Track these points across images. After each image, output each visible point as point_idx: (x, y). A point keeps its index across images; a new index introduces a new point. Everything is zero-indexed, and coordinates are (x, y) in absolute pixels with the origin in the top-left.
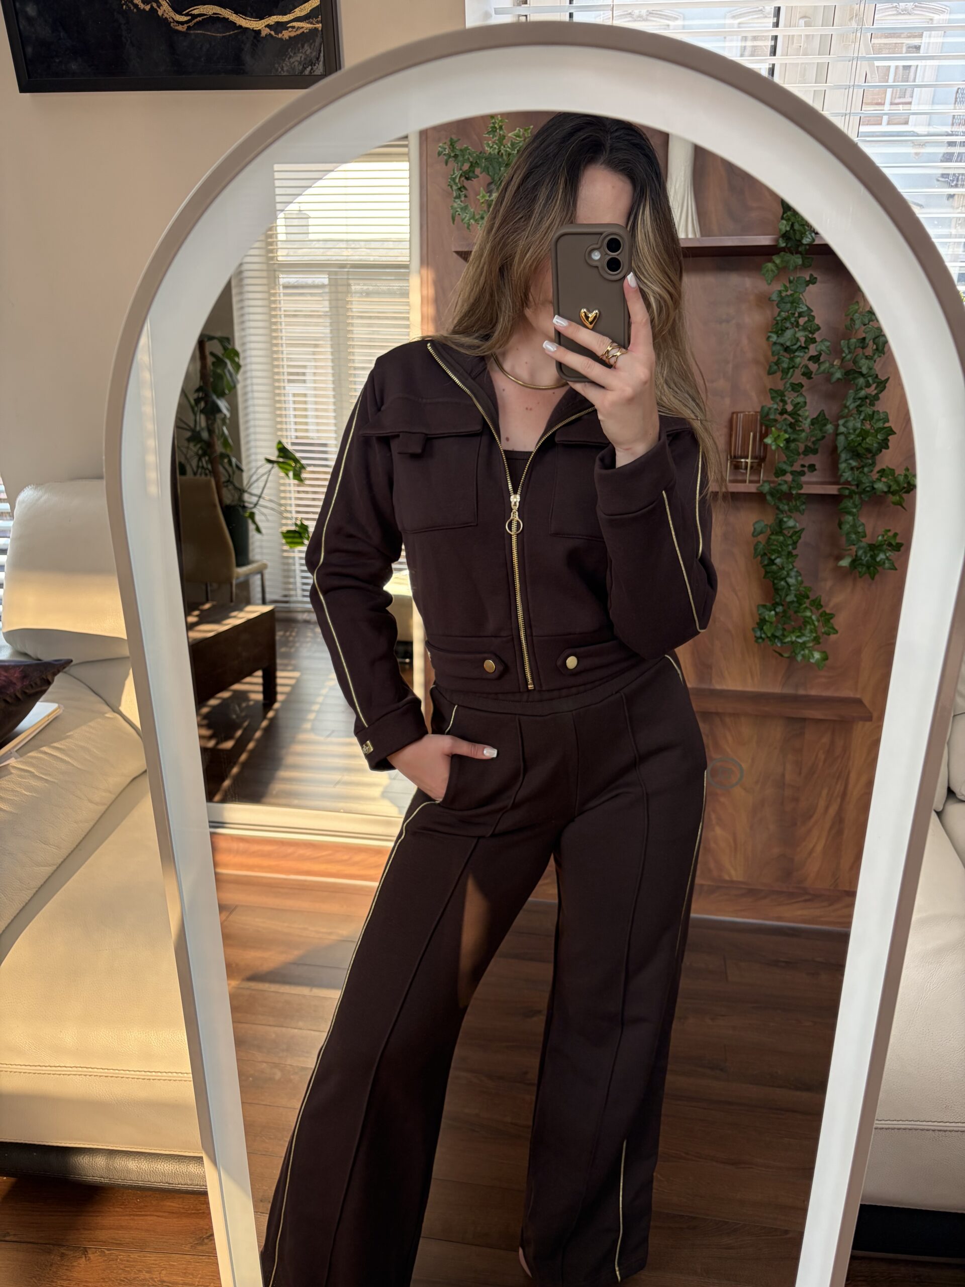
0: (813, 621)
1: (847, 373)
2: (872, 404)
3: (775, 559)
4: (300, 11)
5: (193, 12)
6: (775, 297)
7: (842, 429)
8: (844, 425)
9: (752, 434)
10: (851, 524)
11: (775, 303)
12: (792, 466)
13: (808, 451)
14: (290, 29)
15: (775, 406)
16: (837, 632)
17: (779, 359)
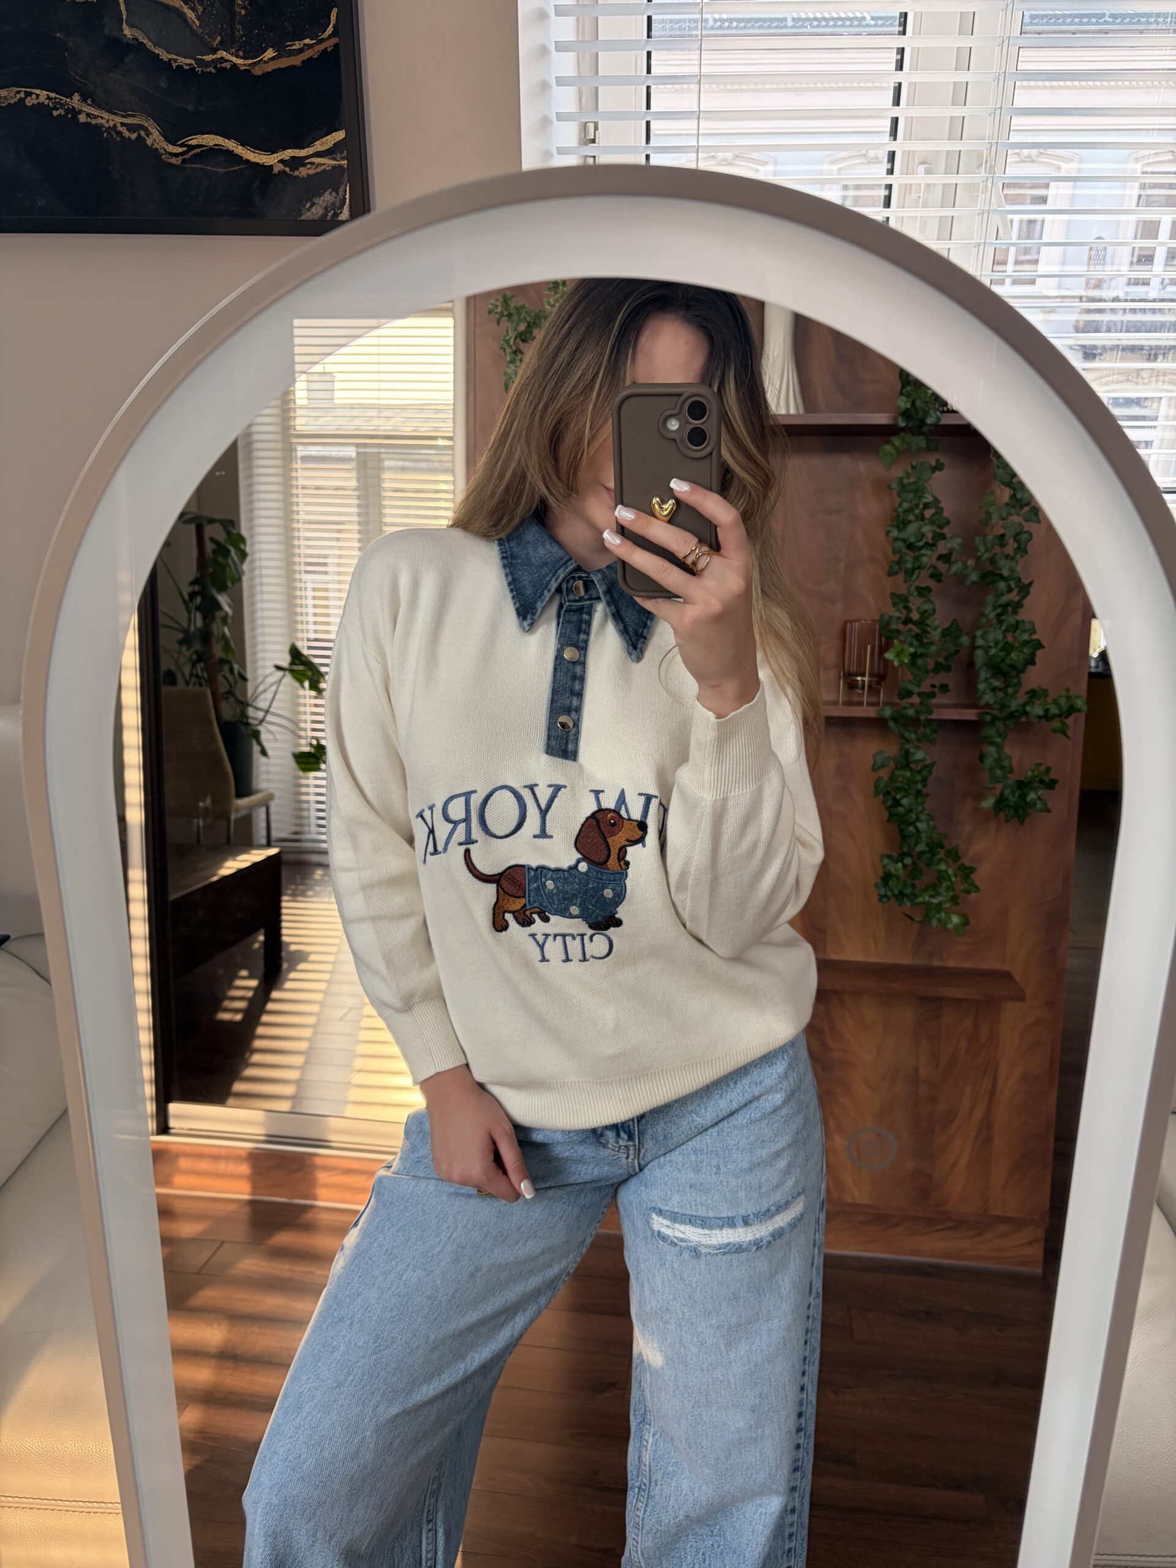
0: (949, 876)
1: (984, 576)
2: (1015, 613)
3: (901, 799)
4: (322, 144)
5: (190, 143)
6: (894, 485)
7: (980, 642)
8: (983, 637)
9: (869, 647)
10: (995, 756)
11: (895, 492)
12: (919, 685)
13: (939, 668)
14: (308, 166)
15: (897, 614)
16: (977, 889)
17: (901, 558)
